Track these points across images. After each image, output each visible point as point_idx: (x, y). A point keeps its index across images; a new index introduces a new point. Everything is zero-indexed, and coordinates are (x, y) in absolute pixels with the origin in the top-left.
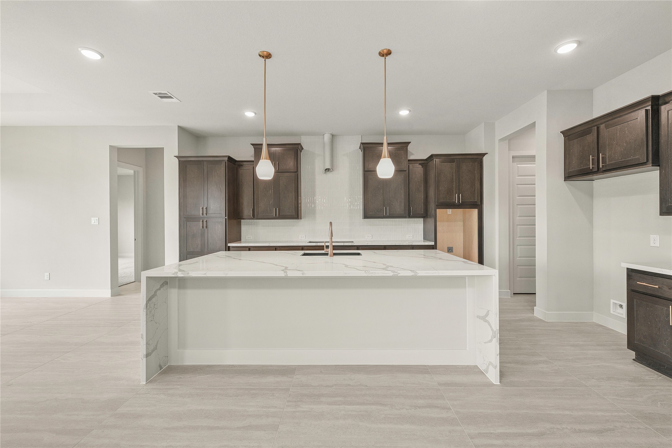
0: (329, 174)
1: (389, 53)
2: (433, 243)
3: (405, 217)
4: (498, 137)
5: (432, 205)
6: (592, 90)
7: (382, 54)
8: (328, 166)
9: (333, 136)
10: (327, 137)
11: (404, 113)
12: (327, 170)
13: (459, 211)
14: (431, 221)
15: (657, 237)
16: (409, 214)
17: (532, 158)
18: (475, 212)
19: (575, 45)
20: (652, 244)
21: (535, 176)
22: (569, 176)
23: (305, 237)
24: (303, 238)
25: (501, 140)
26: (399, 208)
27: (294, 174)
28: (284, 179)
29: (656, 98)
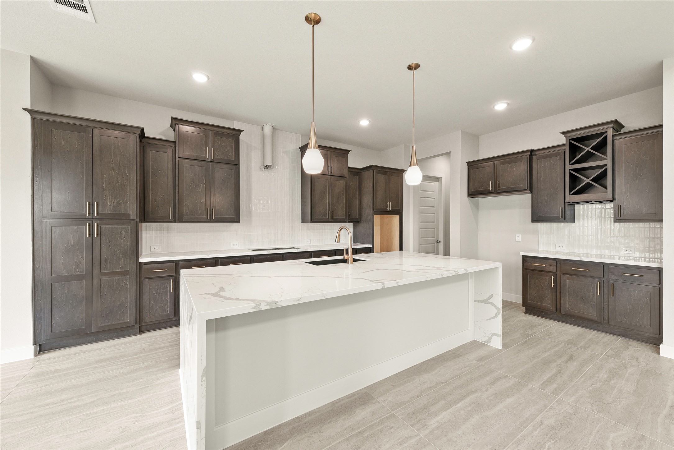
0: (268, 172)
1: (417, 66)
2: (371, 246)
5: (367, 211)
6: (478, 136)
7: (410, 68)
8: (268, 163)
9: (274, 128)
10: (268, 130)
11: (364, 123)
12: (267, 167)
14: (363, 228)
15: (520, 236)
16: (348, 219)
18: (397, 218)
19: (506, 106)
20: (517, 240)
22: (472, 194)
23: (238, 245)
24: (235, 246)
26: (341, 213)
27: (234, 167)
28: (221, 172)
29: (532, 151)
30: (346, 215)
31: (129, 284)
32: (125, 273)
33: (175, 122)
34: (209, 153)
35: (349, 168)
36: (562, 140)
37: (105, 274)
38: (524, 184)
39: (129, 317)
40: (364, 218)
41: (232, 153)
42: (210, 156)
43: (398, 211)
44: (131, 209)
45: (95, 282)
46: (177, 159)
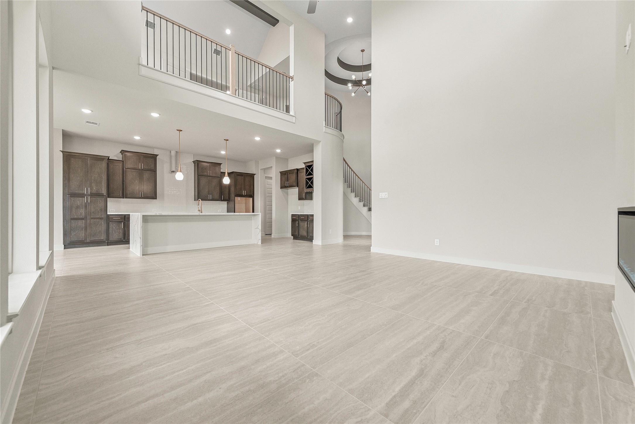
1: (227, 140)
3: (219, 201)
4: (260, 168)
5: (232, 195)
6: (287, 159)
7: (225, 140)
9: (177, 152)
10: (173, 153)
11: (223, 152)
12: (173, 171)
13: (244, 198)
14: (232, 203)
16: (220, 199)
17: (271, 178)
18: (251, 199)
19: (277, 151)
21: (272, 185)
22: (282, 187)
25: (261, 169)
26: (217, 196)
27: (154, 172)
28: (146, 175)
29: (297, 169)
30: (219, 197)
31: (103, 224)
32: (101, 219)
33: (123, 152)
34: (141, 166)
35: (221, 172)
36: (303, 166)
37: (92, 218)
38: (295, 184)
39: (103, 237)
40: (231, 199)
41: (153, 166)
42: (141, 167)
43: (252, 196)
44: (104, 191)
45: (88, 221)
46: (124, 169)
